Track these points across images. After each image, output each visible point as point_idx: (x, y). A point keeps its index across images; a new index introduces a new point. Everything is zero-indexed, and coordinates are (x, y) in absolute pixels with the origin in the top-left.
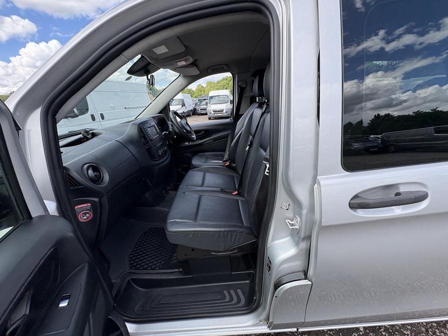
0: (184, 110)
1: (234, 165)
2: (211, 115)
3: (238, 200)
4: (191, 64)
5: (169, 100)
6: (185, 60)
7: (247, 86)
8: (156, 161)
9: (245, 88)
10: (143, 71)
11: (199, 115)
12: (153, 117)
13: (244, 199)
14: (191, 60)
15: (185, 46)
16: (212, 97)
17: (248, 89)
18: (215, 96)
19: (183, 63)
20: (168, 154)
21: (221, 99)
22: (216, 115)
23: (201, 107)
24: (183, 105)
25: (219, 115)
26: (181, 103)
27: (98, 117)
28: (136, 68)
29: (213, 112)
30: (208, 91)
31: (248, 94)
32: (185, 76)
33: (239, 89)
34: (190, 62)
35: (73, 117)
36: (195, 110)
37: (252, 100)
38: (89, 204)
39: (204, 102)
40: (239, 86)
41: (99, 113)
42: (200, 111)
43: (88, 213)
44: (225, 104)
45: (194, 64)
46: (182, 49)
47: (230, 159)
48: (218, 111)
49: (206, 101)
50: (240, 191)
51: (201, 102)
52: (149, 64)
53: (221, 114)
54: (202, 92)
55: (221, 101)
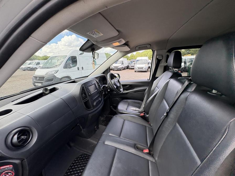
0: (123, 66)
1: (148, 116)
2: (136, 70)
3: (148, 161)
4: (124, 44)
5: (110, 65)
6: (119, 42)
7: (162, 59)
8: (91, 110)
9: (161, 60)
10: (90, 49)
11: (130, 69)
12: (95, 78)
13: (154, 161)
14: (124, 42)
15: (117, 30)
16: (138, 60)
17: (164, 60)
18: (140, 60)
19: (117, 44)
20: (101, 104)
21: (143, 61)
22: (139, 70)
23: (132, 65)
24: (123, 64)
25: (141, 70)
26: (122, 63)
27: (80, 69)
28: (84, 48)
29: (137, 68)
30: (136, 57)
31: (163, 64)
32: (121, 52)
33: (157, 60)
34: (123, 43)
35: (69, 68)
36: (128, 66)
37: (166, 69)
38: (11, 166)
39: (133, 63)
40: (157, 59)
41: (81, 67)
42: (130, 67)
43: (10, 173)
44: (144, 65)
45: (126, 44)
46: (116, 33)
47: (144, 111)
48: (141, 68)
49: (135, 62)
50: (151, 149)
51: (132, 63)
52: (93, 44)
53: (142, 70)
54: (133, 57)
55: (143, 62)
